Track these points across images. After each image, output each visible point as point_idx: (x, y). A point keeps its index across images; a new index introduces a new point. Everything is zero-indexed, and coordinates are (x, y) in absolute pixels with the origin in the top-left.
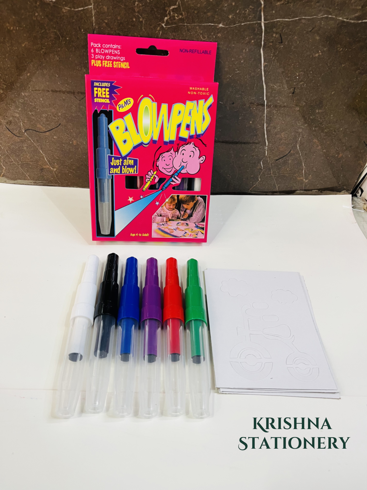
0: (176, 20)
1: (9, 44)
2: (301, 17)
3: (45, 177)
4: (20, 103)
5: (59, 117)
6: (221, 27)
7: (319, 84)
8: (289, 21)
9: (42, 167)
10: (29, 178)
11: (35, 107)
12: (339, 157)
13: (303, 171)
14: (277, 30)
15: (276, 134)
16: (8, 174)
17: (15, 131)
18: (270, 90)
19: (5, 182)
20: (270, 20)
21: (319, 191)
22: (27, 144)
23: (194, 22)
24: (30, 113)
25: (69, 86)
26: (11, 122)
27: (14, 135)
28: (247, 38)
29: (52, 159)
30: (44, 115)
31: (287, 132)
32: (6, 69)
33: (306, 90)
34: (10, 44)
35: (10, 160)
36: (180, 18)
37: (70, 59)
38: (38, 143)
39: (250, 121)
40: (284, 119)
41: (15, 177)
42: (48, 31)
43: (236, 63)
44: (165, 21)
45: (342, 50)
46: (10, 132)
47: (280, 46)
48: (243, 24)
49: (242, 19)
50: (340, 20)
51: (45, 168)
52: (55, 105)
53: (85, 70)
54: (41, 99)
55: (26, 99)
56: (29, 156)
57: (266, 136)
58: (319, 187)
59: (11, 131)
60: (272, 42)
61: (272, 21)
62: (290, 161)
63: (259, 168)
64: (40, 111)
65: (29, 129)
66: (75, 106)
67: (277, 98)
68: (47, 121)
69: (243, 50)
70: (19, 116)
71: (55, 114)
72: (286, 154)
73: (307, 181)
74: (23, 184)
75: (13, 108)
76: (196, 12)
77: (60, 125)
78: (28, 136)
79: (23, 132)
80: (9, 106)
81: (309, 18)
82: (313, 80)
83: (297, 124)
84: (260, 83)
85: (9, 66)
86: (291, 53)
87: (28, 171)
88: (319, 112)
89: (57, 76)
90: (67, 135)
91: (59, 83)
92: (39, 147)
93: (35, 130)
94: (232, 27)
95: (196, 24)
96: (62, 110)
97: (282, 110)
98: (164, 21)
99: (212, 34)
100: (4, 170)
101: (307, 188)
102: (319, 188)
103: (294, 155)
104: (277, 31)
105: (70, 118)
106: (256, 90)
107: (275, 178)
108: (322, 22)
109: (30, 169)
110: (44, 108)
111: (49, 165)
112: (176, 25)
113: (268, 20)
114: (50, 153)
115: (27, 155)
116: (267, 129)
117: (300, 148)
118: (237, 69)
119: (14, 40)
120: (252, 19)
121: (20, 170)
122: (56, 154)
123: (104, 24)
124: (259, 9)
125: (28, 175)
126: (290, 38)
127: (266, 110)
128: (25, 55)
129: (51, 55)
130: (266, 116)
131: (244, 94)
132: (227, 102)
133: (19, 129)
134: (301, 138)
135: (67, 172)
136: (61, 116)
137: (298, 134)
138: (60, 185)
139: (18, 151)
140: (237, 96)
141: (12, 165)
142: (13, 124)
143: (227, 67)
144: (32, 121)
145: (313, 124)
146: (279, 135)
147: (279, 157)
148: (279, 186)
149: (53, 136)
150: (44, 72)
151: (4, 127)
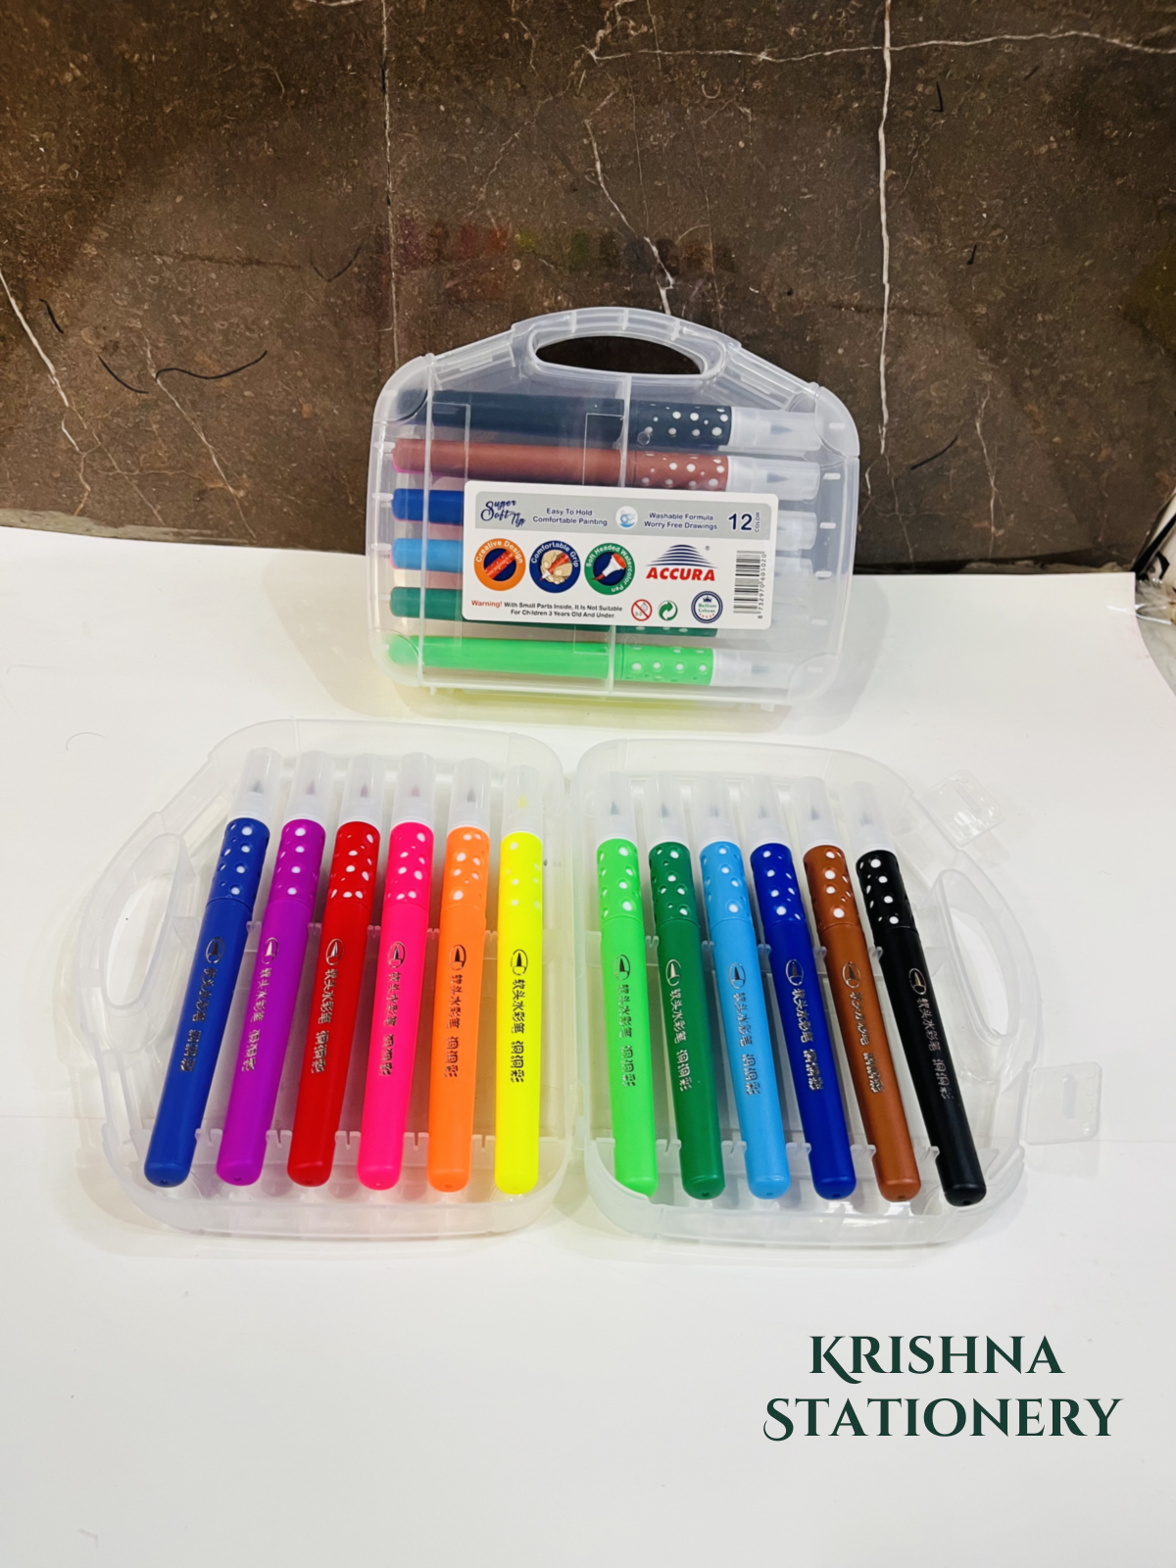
0: (631, 39)
1: (124, 106)
2: (1000, 37)
3: (210, 516)
4: (149, 286)
5: (263, 331)
6: (764, 60)
7: (1047, 237)
8: (966, 47)
9: (202, 484)
10: (160, 519)
11: (191, 301)
12: (1099, 460)
13: (989, 501)
14: (927, 72)
15: (914, 389)
16: (96, 505)
17: (128, 372)
18: (901, 253)
19: (88, 532)
20: (908, 44)
21: (1036, 563)
22: (162, 415)
23: (682, 46)
24: (176, 319)
25: (298, 237)
26: (116, 345)
27: (123, 386)
28: (839, 96)
29: (234, 462)
30: (219, 326)
31: (947, 381)
33: (1008, 253)
34: (127, 107)
35: (108, 464)
36: (642, 34)
37: (308, 153)
38: (195, 411)
39: (838, 347)
40: (941, 343)
41: (120, 516)
42: (243, 68)
43: (804, 170)
44: (598, 40)
45: (1117, 136)
46: (113, 378)
47: (935, 120)
48: (828, 53)
49: (827, 40)
50: (1113, 44)
51: (212, 489)
52: (254, 292)
53: (349, 187)
54: (213, 276)
55: (167, 274)
56: (166, 452)
57: (883, 394)
58: (1038, 550)
59: (115, 373)
60: (913, 108)
61: (914, 46)
62: (952, 472)
64: (208, 314)
65: (171, 367)
66: (313, 296)
67: (921, 278)
68: (228, 342)
69: (827, 130)
70: (143, 329)
71: (253, 323)
72: (941, 450)
73: (1001, 532)
74: (142, 539)
76: (691, 16)
77: (266, 356)
78: (164, 389)
79: (152, 378)
80: (112, 295)
81: (1024, 38)
82: (1029, 224)
83: (978, 358)
84: (872, 232)
85: (120, 172)
86: (967, 143)
87: (158, 499)
88: (1044, 320)
89: (265, 205)
90: (284, 387)
91: (269, 227)
92: (199, 423)
93: (187, 370)
94: (795, 62)
95: (689, 52)
96: (274, 310)
97: (935, 315)
98: (595, 40)
99: (737, 81)
100: (86, 494)
101: (1000, 554)
102: (1038, 553)
103: (965, 450)
104: (930, 76)
105: (297, 334)
106: (860, 253)
107: (907, 522)
108: (1062, 50)
109: (165, 491)
110: (220, 303)
111: (223, 481)
112: (629, 54)
113: (904, 44)
114: (229, 442)
116: (889, 371)
117: (982, 434)
118: (805, 187)
119: (142, 92)
120: (856, 38)
122: (248, 445)
123: (415, 48)
124: (877, 12)
125: (159, 512)
126: (966, 99)
127: (888, 312)
128: (172, 138)
129: (250, 140)
130: (887, 331)
131: (824, 266)
132: (772, 287)
133: (139, 367)
134: (987, 399)
135: (279, 500)
136: (270, 329)
137: (979, 387)
138: (254, 542)
139: (132, 436)
140: (803, 271)
141: (111, 479)
142: (123, 351)
143: (777, 181)
144: (182, 342)
145: (1024, 357)
146: (923, 391)
147: (920, 458)
148: (917, 546)
149: (243, 391)
150: (226, 192)
151: (95, 361)
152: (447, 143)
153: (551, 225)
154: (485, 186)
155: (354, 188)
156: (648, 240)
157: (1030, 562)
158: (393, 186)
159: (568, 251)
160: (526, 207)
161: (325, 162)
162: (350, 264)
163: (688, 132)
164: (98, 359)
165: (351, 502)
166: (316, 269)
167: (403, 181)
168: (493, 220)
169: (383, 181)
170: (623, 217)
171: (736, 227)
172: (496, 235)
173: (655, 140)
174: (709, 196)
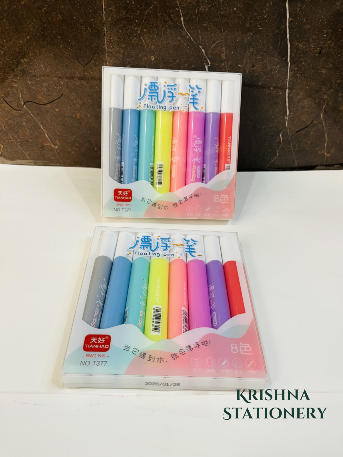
1: (6, 2)
3: (46, 156)
4: (19, 70)
5: (61, 86)
9: (42, 144)
10: (28, 157)
11: (35, 76)
13: (325, 143)
15: (299, 102)
16: (5, 153)
17: (13, 103)
18: (295, 50)
19: (3, 162)
21: (341, 166)
22: (27, 119)
24: (30, 83)
25: (72, 50)
26: (8, 93)
27: (12, 108)
29: (53, 136)
30: (45, 85)
31: (311, 99)
32: (4, 32)
33: (333, 50)
34: (8, 2)
35: (8, 137)
37: (75, 17)
38: (38, 117)
39: (271, 87)
40: (309, 84)
41: (14, 156)
43: (259, 18)
46: (8, 105)
51: (46, 146)
52: (57, 72)
53: (90, 30)
54: (42, 66)
55: (25, 66)
56: (29, 132)
57: (287, 104)
58: (341, 161)
59: (9, 103)
62: (312, 133)
63: (277, 141)
64: (41, 80)
65: (29, 101)
66: (78, 72)
67: (302, 59)
68: (48, 91)
69: (267, 3)
70: (18, 87)
71: (57, 83)
72: (308, 125)
73: (329, 155)
74: (22, 164)
75: (11, 77)
77: (63, 96)
78: (27, 109)
79: (22, 105)
80: (6, 74)
82: (341, 39)
83: (322, 89)
84: (284, 42)
85: (7, 28)
86: (319, 8)
87: (27, 150)
89: (60, 38)
90: (70, 107)
91: (61, 46)
92: (40, 121)
93: (35, 102)
97: (307, 73)
100: (2, 149)
101: (328, 163)
103: (317, 125)
105: (74, 87)
106: (279, 50)
107: (295, 152)
109: (29, 147)
110: (45, 76)
111: (50, 143)
114: (51, 128)
115: (27, 131)
116: (290, 95)
117: (324, 117)
118: (259, 25)
121: (19, 149)
125: (28, 155)
127: (289, 73)
128: (25, 14)
129: (53, 14)
130: (289, 80)
131: (266, 55)
132: (247, 64)
133: (17, 101)
134: (325, 105)
135: (70, 149)
136: (63, 85)
137: (323, 100)
138: (62, 165)
139: (16, 127)
140: (258, 58)
141: (10, 143)
142: (11, 95)
143: (249, 23)
144: (32, 91)
145: (339, 89)
146: (302, 103)
147: (300, 128)
148: (298, 161)
149: (55, 109)
150: (45, 34)
151: (1, 99)
152: (126, 11)
153: (165, 42)
154: (140, 28)
155: (92, 30)
156: (201, 47)
157: (339, 166)
158: (106, 29)
159: (171, 52)
160: (155, 35)
161: (81, 21)
162: (91, 59)
163: (215, 5)
164: (2, 98)
165: (96, 149)
166: (79, 62)
167: (110, 27)
168: (143, 41)
169: (102, 27)
170: (191, 38)
171: (233, 41)
172: (144, 47)
173: (203, 8)
174: (223, 29)
